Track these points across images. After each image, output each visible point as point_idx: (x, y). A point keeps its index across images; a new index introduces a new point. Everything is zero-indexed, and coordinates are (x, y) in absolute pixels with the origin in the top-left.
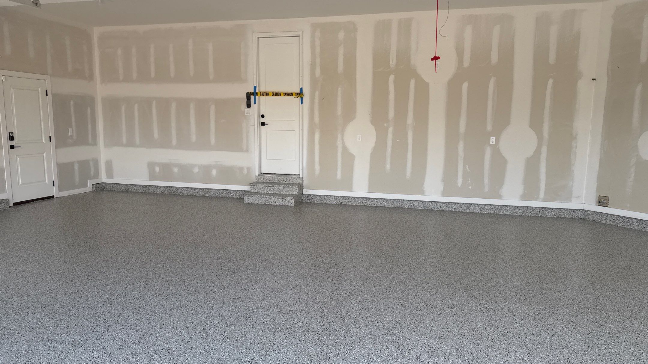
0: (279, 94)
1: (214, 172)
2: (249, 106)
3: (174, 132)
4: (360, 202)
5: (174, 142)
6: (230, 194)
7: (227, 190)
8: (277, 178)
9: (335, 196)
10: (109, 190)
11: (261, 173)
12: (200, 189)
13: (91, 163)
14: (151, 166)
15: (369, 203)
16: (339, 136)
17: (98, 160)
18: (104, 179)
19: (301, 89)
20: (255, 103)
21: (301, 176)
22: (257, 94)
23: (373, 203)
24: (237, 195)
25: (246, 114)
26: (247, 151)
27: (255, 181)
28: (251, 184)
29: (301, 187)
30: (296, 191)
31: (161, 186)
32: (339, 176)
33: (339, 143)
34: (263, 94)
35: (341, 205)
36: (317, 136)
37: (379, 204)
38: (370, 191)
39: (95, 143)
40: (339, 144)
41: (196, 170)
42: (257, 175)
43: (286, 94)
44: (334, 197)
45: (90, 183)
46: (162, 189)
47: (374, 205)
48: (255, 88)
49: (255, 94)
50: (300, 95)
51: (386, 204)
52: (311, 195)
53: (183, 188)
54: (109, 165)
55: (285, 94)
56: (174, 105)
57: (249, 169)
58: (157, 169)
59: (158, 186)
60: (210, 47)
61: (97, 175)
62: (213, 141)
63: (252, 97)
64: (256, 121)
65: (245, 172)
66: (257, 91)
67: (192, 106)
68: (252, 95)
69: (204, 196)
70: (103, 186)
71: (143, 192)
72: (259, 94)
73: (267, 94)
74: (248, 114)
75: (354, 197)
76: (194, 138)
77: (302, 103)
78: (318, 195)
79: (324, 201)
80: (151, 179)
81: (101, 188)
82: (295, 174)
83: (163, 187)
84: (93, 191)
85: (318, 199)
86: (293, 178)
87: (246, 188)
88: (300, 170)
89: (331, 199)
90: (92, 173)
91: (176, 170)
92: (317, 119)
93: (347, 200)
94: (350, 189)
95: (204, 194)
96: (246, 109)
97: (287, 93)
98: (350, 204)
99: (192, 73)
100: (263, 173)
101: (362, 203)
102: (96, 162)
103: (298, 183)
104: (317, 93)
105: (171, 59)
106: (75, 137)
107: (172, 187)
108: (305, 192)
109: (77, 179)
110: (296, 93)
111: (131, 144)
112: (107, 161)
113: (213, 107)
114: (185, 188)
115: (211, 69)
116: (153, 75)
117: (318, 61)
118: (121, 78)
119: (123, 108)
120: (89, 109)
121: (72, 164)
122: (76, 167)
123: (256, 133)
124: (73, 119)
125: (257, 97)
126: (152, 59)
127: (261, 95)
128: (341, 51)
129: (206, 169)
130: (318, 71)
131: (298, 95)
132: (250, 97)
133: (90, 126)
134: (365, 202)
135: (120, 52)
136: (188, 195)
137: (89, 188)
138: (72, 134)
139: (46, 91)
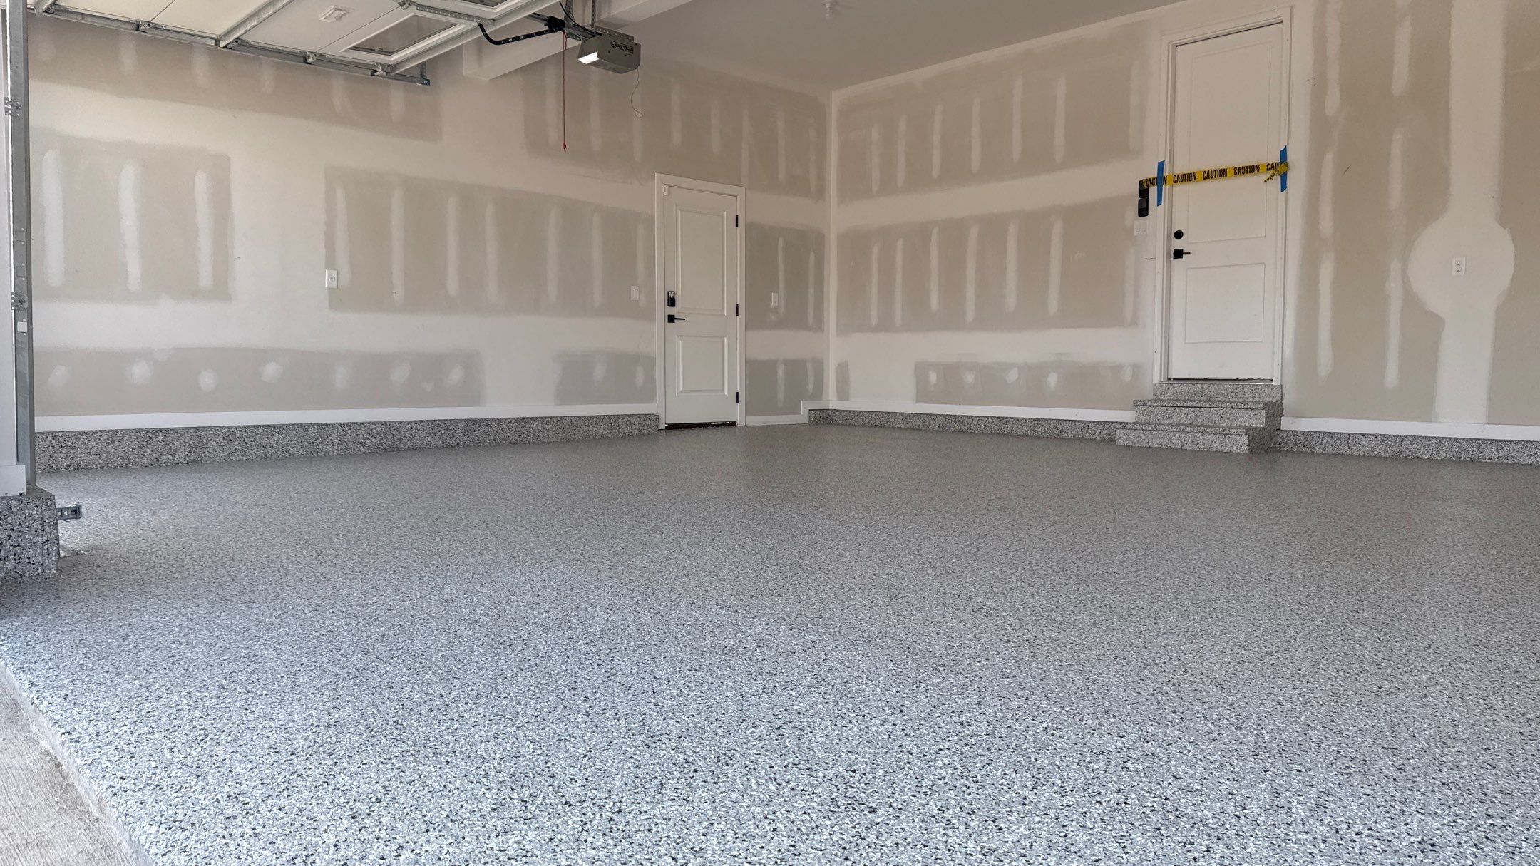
0: (1222, 173)
1: (1052, 380)
2: (1143, 211)
3: (970, 292)
4: (1458, 452)
5: (970, 316)
6: (1088, 431)
7: (1080, 422)
8: (1211, 390)
9: (1376, 436)
10: (839, 424)
11: (1169, 379)
12: (1018, 419)
13: (810, 366)
14: (921, 370)
15: (1487, 454)
16: (1395, 267)
17: (823, 363)
18: (832, 402)
19: (1284, 153)
20: (1159, 203)
21: (1275, 383)
22: (1165, 180)
23: (1502, 453)
24: (1105, 432)
25: (1135, 234)
26: (1134, 323)
27: (1151, 397)
28: (1140, 405)
29: (1275, 410)
30: (1258, 420)
31: (937, 415)
32: (1392, 375)
33: (1392, 285)
34: (1180, 179)
35: (1396, 458)
36: (1327, 271)
37: (1525, 458)
38: (1493, 419)
39: (819, 326)
40: (1394, 289)
41: (1013, 376)
42: (1157, 382)
43: (1241, 171)
44: (1372, 438)
45: (805, 407)
46: (939, 421)
47: (1506, 461)
48: (1161, 166)
49: (1160, 180)
50: (1280, 169)
52: (1303, 433)
53: (982, 417)
54: (843, 370)
55: (1237, 171)
56: (974, 233)
57: (1136, 368)
58: (933, 378)
59: (931, 415)
60: (1061, 89)
61: (819, 392)
63: (1153, 191)
64: (1159, 246)
65: (1127, 376)
66: (1166, 173)
67: (1012, 230)
68: (1153, 184)
69: (1026, 436)
70: (829, 416)
71: (902, 426)
72: (1170, 180)
73: (1191, 177)
74: (1141, 233)
75: (1438, 438)
76: (1011, 301)
77: (1284, 187)
78: (1323, 433)
79: (1343, 449)
80: (919, 401)
81: (824, 418)
82: (1262, 377)
83: (941, 415)
84: (810, 424)
85: (1325, 441)
86: (1253, 388)
87: (1127, 416)
88: (1275, 365)
89: (1364, 442)
90: (810, 387)
91: (970, 378)
92: (1327, 225)
93: (1415, 446)
94: (1427, 414)
95: (1026, 430)
96: (1136, 222)
97: (1243, 168)
98: (1425, 456)
99: (1016, 156)
100: (1174, 379)
101: (1464, 453)
102: (819, 366)
103: (1266, 400)
104: (1329, 158)
105: (976, 131)
106: (782, 310)
107: (959, 416)
108: (1286, 423)
109: (781, 396)
110: (1269, 164)
111: (885, 325)
112: (839, 365)
113: (1058, 227)
114: (985, 417)
115: (1059, 139)
116: (936, 173)
117: (1333, 73)
118: (875, 188)
119: (876, 250)
120: (812, 257)
121: (773, 364)
122: (781, 371)
123: (1159, 277)
124: (781, 274)
125: (1165, 188)
126: (936, 139)
127: (1175, 182)
128: (1403, 37)
129: (1035, 373)
130: (1333, 100)
131: (1272, 167)
132: (1148, 190)
133: (811, 291)
134: (1475, 453)
135: (875, 134)
136: (992, 434)
137: (803, 417)
138: (777, 304)
139: (737, 217)
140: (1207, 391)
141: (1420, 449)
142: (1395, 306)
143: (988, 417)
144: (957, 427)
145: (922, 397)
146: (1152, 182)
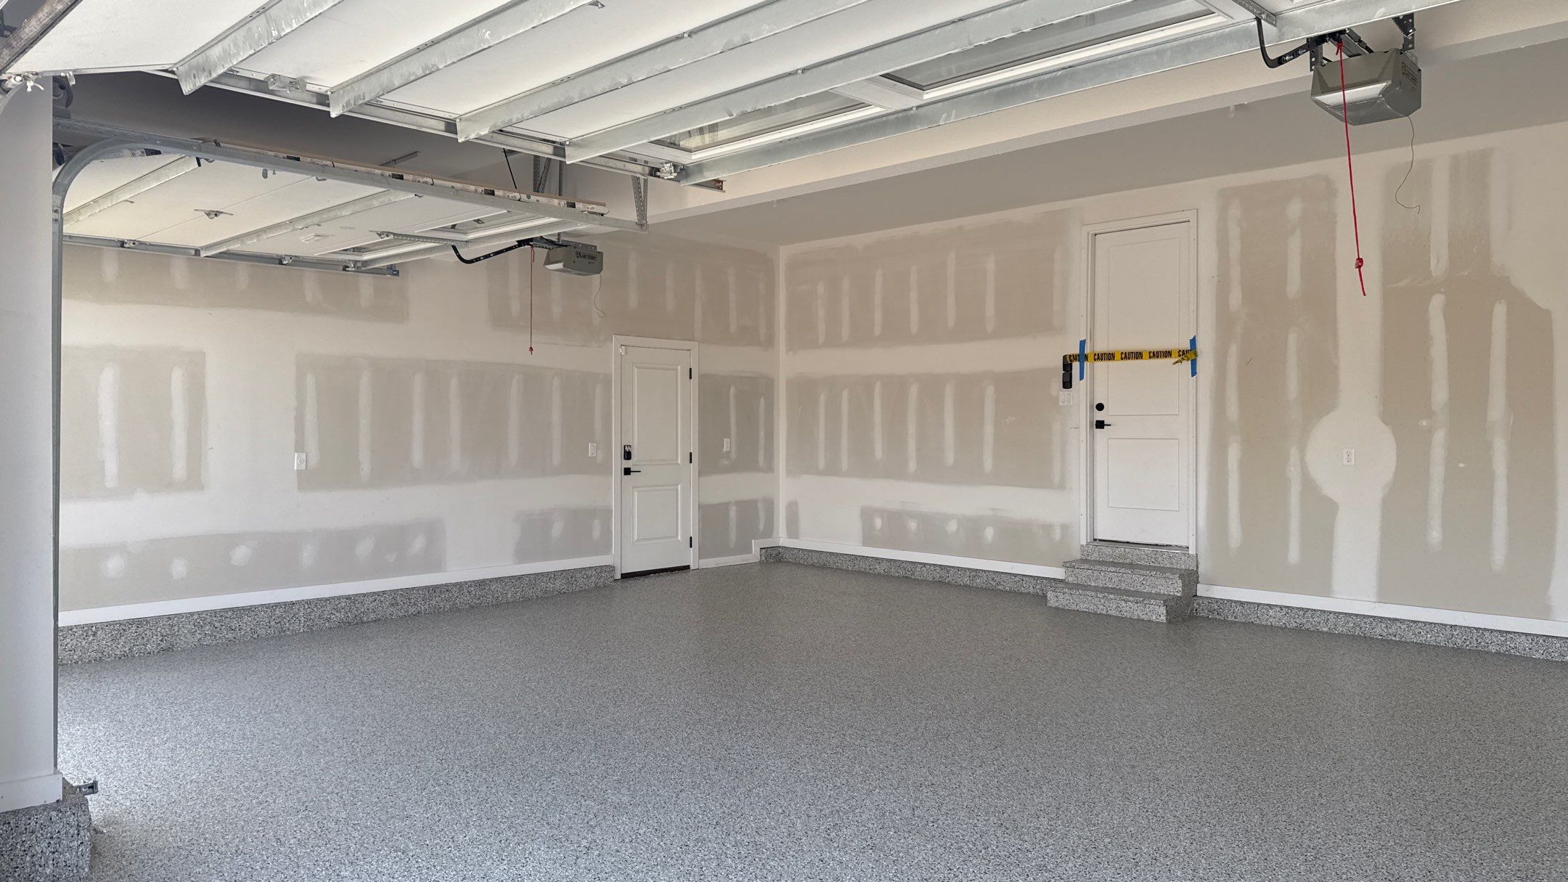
0: (1138, 355)
1: (989, 533)
2: (1067, 384)
3: (912, 444)
4: (1353, 627)
5: (912, 466)
6: (1022, 585)
7: (1015, 575)
8: (1132, 555)
9: (1281, 607)
10: (789, 562)
11: (1095, 540)
12: (959, 569)
13: (760, 505)
14: (867, 515)
15: (1378, 630)
16: (1294, 453)
17: (773, 503)
18: (783, 540)
19: (1193, 342)
20: (1082, 378)
21: (1192, 551)
22: (1086, 358)
23: (1390, 631)
24: (1038, 587)
25: (1061, 404)
26: (1062, 486)
27: (1078, 556)
28: (1068, 565)
29: (1191, 578)
30: (1175, 588)
31: (883, 559)
32: (1294, 555)
33: (1293, 469)
34: (1100, 357)
35: (1299, 630)
36: (1234, 454)
37: (1410, 637)
38: (1383, 598)
39: (770, 468)
40: (1294, 472)
41: (952, 526)
42: (1084, 543)
43: (1155, 355)
44: (1278, 609)
45: (756, 546)
46: (885, 565)
47: (1394, 638)
48: (1083, 344)
49: (1082, 357)
50: (1190, 354)
51: (1429, 638)
52: (1217, 600)
53: (924, 565)
54: (793, 509)
55: (1152, 355)
56: (914, 390)
57: (1065, 528)
58: (878, 523)
59: (877, 559)
60: (990, 266)
61: (769, 530)
62: (988, 463)
63: (1076, 365)
64: (1082, 417)
65: (1057, 535)
66: (1087, 351)
67: (949, 391)
68: (1076, 360)
69: (966, 586)
70: (780, 553)
71: (850, 569)
72: (1091, 358)
73: (1110, 356)
74: (1066, 403)
75: (1335, 613)
76: (950, 458)
77: (1194, 373)
78: (1236, 602)
79: (1253, 618)
80: (865, 544)
81: (775, 556)
82: (1179, 544)
83: (887, 560)
84: (761, 563)
85: (1236, 610)
86: (1171, 555)
87: (1058, 573)
88: (1191, 535)
89: (1271, 613)
90: (761, 526)
91: (913, 525)
92: (1233, 410)
93: (1316, 619)
94: (1325, 589)
95: (966, 581)
96: (1061, 393)
97: (1157, 352)
98: (1325, 629)
99: (951, 324)
100: (1100, 540)
101: (1358, 629)
102: (770, 505)
103: (1183, 567)
104: (1234, 349)
105: (914, 296)
106: (733, 455)
107: (903, 562)
108: (1202, 590)
109: (733, 537)
110: (1180, 351)
111: (832, 470)
112: (789, 504)
113: (990, 391)
114: (928, 564)
115: (990, 311)
116: (878, 330)
117: (1235, 272)
118: (821, 340)
119: (822, 398)
120: (762, 400)
121: (726, 506)
122: (733, 513)
123: (1083, 446)
124: (733, 420)
125: (1087, 364)
126: (878, 299)
127: (1095, 360)
128: (1295, 246)
129: (973, 526)
130: (1235, 297)
131: (1183, 354)
132: (1071, 364)
133: (762, 434)
134: (1367, 629)
135: (821, 289)
136: (934, 582)
137: (754, 556)
138: (728, 449)
139: (691, 370)
140: (1130, 555)
141: (1319, 623)
142: (1295, 490)
143: (930, 565)
144: (902, 573)
145: (868, 541)
146: (1075, 357)
